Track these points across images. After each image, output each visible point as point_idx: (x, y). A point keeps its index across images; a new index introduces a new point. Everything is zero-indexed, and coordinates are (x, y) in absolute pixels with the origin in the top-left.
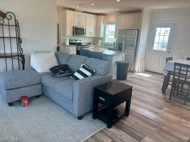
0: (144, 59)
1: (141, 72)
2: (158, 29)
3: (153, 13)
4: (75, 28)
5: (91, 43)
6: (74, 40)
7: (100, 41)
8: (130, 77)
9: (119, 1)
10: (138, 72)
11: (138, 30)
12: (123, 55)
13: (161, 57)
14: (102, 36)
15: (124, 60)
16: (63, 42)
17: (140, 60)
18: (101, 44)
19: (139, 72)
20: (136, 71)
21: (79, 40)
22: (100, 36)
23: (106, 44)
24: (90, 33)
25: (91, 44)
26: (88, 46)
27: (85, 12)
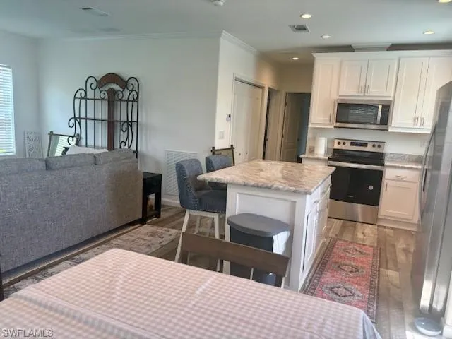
6: (348, 143)
21: (369, 144)
27: (395, 47)
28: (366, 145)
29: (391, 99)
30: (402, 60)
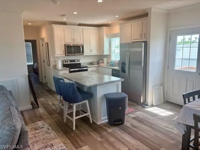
0: (162, 84)
1: (157, 106)
2: (180, 38)
3: (169, 15)
4: (67, 46)
5: (93, 62)
6: (69, 61)
7: (105, 59)
8: (134, 118)
9: (102, 1)
10: (152, 106)
11: (146, 42)
12: (117, 84)
13: (188, 81)
14: (106, 53)
15: (120, 91)
16: (54, 64)
17: (154, 86)
18: (107, 63)
19: (154, 104)
20: (149, 104)
21: (76, 61)
22: (104, 53)
23: (112, 64)
24: (91, 51)
25: (93, 64)
26: (87, 67)
27: (80, 25)
28: (75, 61)
29: (82, 43)
30: (83, 29)
